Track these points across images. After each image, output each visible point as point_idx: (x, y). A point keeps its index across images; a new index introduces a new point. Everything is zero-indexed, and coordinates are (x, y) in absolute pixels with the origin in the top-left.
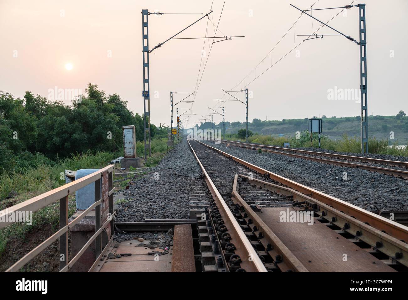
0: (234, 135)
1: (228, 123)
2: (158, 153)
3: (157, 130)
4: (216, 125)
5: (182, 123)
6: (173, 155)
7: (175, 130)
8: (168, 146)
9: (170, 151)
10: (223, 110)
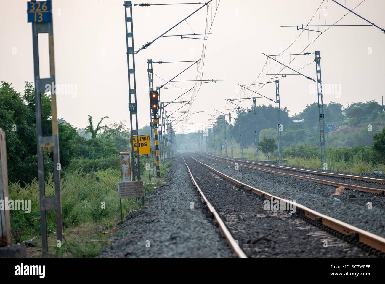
0: (360, 153)
1: (336, 107)
2: (88, 226)
3: (80, 140)
4: (290, 115)
5: (169, 114)
6: (145, 231)
7: (143, 138)
8: (123, 200)
9: (131, 217)
10: (317, 60)
